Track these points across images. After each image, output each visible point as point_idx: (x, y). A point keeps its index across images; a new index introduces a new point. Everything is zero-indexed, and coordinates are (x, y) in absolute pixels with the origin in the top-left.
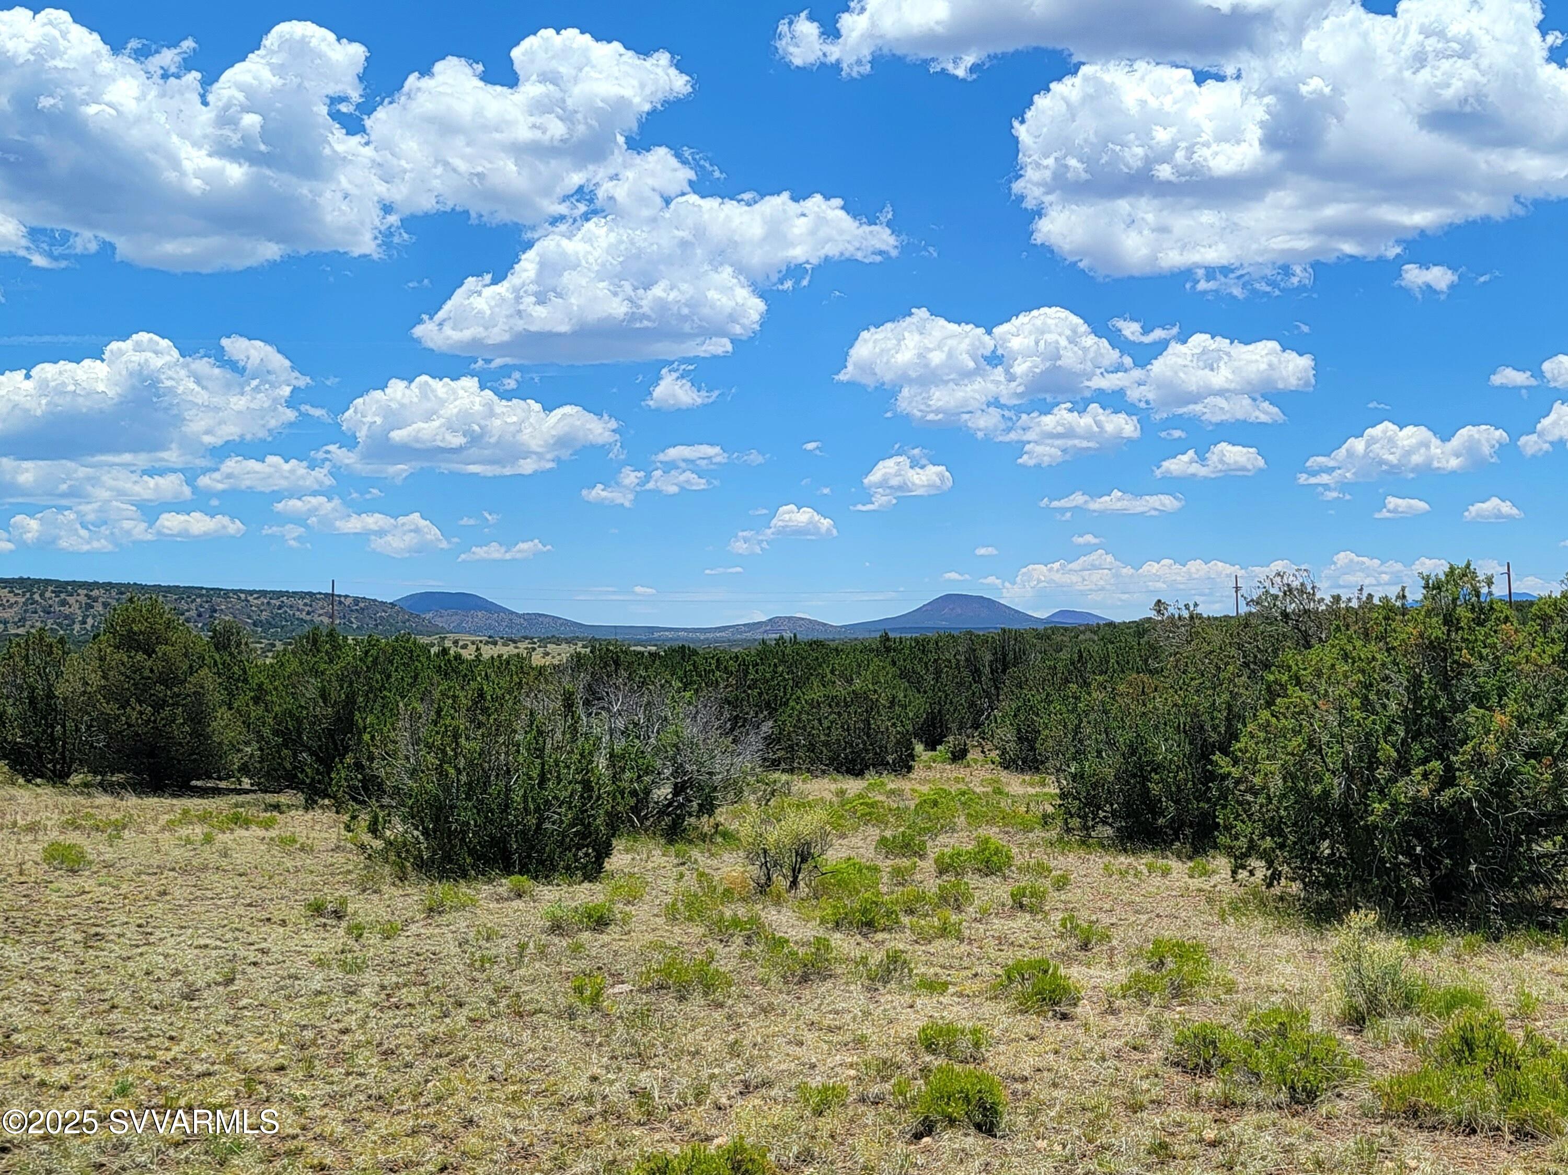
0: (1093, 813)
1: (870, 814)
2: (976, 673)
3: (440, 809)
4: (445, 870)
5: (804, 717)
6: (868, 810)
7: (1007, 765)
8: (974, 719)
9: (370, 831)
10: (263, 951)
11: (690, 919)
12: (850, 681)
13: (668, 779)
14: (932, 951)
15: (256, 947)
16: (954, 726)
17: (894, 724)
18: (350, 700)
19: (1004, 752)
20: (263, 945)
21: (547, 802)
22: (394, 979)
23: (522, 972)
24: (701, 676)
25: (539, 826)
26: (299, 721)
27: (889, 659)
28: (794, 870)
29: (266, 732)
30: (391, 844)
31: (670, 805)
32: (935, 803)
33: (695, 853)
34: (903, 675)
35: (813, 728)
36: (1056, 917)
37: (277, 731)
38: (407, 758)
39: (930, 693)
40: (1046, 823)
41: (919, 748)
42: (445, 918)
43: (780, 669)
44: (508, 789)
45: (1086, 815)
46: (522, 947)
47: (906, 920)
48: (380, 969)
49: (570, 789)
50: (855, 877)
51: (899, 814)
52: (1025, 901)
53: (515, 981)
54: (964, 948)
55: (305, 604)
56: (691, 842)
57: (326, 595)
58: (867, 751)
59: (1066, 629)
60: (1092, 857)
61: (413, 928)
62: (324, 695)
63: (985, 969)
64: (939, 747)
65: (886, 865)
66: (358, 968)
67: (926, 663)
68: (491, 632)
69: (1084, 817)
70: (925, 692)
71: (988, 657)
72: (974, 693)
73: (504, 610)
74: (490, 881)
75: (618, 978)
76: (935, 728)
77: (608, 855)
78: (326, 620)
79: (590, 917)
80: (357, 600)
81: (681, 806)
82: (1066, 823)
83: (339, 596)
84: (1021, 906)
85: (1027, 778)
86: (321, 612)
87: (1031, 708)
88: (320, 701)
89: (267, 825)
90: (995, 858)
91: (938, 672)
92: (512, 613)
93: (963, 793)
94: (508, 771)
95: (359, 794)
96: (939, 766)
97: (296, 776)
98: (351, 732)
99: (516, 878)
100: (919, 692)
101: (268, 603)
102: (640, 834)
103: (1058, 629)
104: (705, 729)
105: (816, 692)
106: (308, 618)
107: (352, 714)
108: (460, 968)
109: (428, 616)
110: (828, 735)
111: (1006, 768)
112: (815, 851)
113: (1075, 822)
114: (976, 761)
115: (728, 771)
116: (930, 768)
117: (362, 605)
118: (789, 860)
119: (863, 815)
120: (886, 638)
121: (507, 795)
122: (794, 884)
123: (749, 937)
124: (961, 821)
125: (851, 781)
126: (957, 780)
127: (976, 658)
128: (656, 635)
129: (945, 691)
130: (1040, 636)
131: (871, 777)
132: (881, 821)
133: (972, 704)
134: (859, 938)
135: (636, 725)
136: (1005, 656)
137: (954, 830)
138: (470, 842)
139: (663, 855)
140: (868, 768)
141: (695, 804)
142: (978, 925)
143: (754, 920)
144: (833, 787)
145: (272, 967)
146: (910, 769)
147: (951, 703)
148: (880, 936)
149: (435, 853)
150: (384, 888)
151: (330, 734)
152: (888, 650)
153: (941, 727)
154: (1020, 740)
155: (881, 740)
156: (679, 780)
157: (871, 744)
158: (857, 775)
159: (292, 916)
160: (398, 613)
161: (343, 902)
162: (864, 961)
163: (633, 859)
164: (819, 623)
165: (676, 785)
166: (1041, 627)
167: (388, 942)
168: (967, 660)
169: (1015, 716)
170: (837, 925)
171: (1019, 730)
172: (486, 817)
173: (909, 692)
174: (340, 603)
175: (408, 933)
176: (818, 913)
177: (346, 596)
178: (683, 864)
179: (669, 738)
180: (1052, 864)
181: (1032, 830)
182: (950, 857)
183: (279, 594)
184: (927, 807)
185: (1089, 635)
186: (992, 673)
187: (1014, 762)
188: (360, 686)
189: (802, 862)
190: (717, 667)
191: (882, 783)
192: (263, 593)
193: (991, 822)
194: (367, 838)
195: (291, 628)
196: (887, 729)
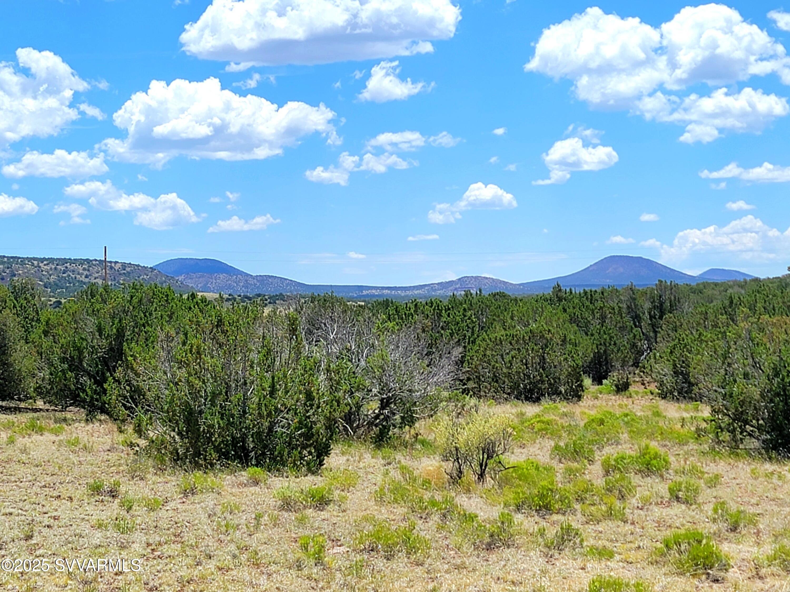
0: (740, 427)
1: (546, 429)
2: (637, 318)
3: (191, 412)
4: (197, 463)
5: (488, 353)
6: (543, 426)
7: (663, 396)
8: (636, 358)
9: (136, 431)
10: (55, 518)
11: (396, 501)
12: (528, 325)
13: (376, 395)
14: (600, 529)
15: (49, 514)
16: (618, 365)
17: (566, 359)
18: (120, 335)
19: (662, 384)
20: (55, 514)
21: (276, 409)
22: (158, 538)
23: (259, 535)
24: (402, 319)
25: (270, 429)
26: (81, 352)
27: (561, 307)
28: (481, 465)
29: (56, 361)
30: (153, 442)
31: (377, 417)
32: (602, 422)
33: (399, 456)
34: (573, 320)
35: (497, 362)
36: (709, 508)
37: (64, 358)
38: (165, 373)
39: (597, 336)
40: (699, 436)
41: (587, 382)
42: (197, 498)
43: (469, 314)
44: (246, 399)
45: (734, 430)
46: (258, 518)
47: (578, 506)
48: (145, 531)
49: (295, 397)
50: (533, 472)
51: (570, 430)
52: (681, 494)
53: (253, 542)
54: (628, 527)
55: (84, 269)
56: (395, 448)
57: (100, 261)
58: (543, 382)
59: (716, 284)
60: (741, 465)
61: (172, 505)
62: (100, 330)
63: (646, 543)
64: (604, 381)
65: (560, 468)
66: (128, 530)
67: (593, 311)
68: (231, 291)
69: (733, 431)
70: (592, 335)
71: (647, 305)
72: (635, 336)
73: (241, 273)
74: (233, 472)
75: (336, 541)
76: (601, 366)
77: (327, 454)
78: (100, 282)
79: (313, 497)
80: (124, 266)
81: (387, 418)
82: (717, 437)
83: (111, 262)
84: (678, 498)
85: (683, 406)
86: (97, 275)
87: (686, 345)
88: (97, 334)
89: (56, 433)
90: (654, 462)
91: (603, 318)
92: (247, 275)
93: (626, 415)
94: (245, 384)
95: (128, 402)
96: (605, 396)
97: (79, 395)
98: (122, 360)
99: (252, 470)
100: (587, 334)
101: (56, 268)
102: (353, 440)
103: (708, 284)
104: (405, 355)
105: (499, 333)
106: (87, 280)
107: (121, 344)
108: (209, 532)
109: (181, 278)
110: (509, 368)
111: (664, 398)
112: (499, 449)
113: (726, 436)
114: (637, 393)
115: (425, 389)
116: (597, 398)
117: (128, 269)
118: (477, 457)
119: (539, 430)
120: (558, 289)
121: (244, 403)
122: (481, 476)
123: (444, 516)
124: (625, 436)
125: (530, 408)
126: (620, 406)
127: (636, 306)
128: (365, 293)
129: (609, 334)
130: (694, 291)
131: (546, 403)
132: (555, 435)
133: (634, 345)
134: (537, 518)
135: (348, 350)
136: (661, 304)
137: (618, 443)
138: (216, 440)
139: (372, 458)
140: (543, 395)
141: (397, 417)
142: (641, 512)
143: (448, 501)
144: (514, 411)
145: (62, 529)
146: (579, 398)
147: (615, 344)
148: (555, 517)
149: (187, 450)
150: (148, 476)
151: (105, 362)
152: (560, 300)
153: (606, 364)
154: (676, 373)
155: (555, 372)
156: (385, 396)
157: (547, 377)
158: (534, 402)
159: (77, 495)
160: (156, 276)
161: (118, 484)
162: (542, 533)
163: (348, 460)
164: (501, 282)
165: (382, 400)
166: (694, 284)
167: (152, 514)
168: (628, 307)
169: (671, 352)
170: (518, 508)
171: (675, 366)
172: (229, 420)
173: (578, 334)
174: (111, 268)
175: (168, 508)
176: (501, 499)
177: (116, 262)
178: (389, 464)
179: (376, 360)
180: (706, 469)
181: (686, 443)
182: (615, 460)
183: (64, 261)
184: (594, 425)
185: (736, 289)
186: (651, 319)
187: (671, 393)
188: (128, 322)
189: (488, 458)
190: (416, 311)
191: (556, 407)
192: (51, 260)
193: (651, 436)
194: (135, 439)
195: (73, 289)
196: (560, 363)
